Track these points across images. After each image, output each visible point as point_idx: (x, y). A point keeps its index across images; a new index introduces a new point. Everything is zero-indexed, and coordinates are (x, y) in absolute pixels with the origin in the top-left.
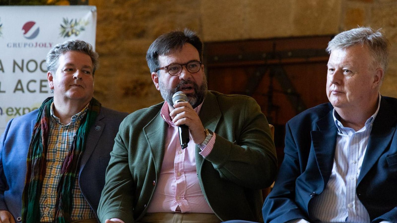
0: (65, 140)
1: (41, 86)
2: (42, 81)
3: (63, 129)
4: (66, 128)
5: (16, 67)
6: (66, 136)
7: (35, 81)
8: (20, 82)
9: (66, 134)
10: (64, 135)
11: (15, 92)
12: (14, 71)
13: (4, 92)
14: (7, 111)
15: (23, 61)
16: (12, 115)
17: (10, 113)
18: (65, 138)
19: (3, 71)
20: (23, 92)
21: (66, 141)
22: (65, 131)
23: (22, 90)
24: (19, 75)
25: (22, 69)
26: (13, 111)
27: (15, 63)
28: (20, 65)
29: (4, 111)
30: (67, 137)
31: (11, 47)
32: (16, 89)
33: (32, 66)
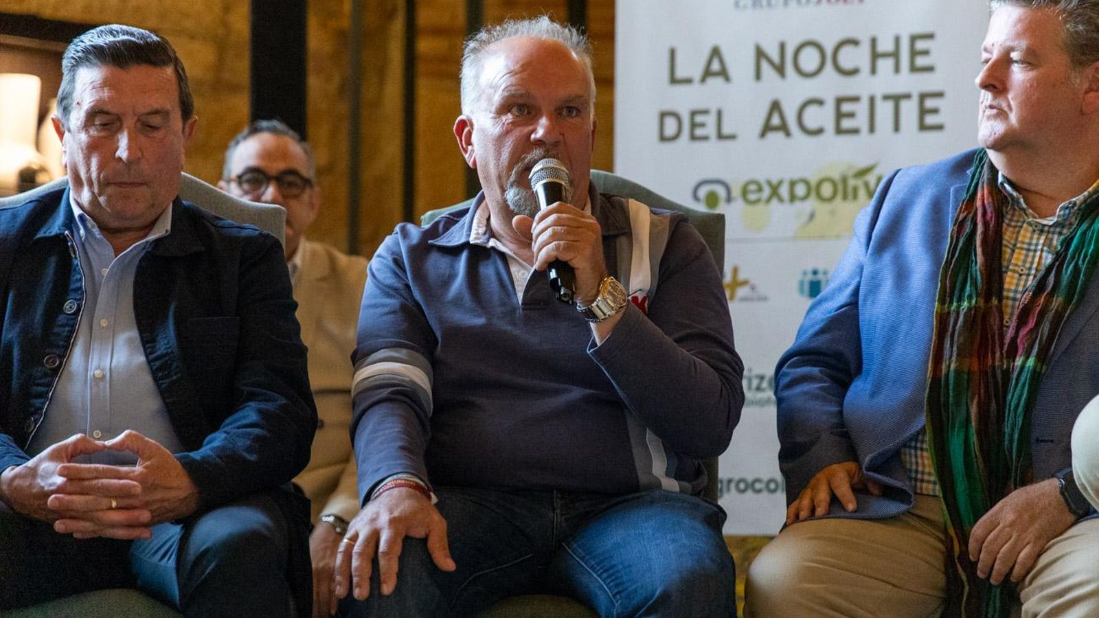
0: (1032, 263)
1: (840, 116)
2: (840, 101)
3: (1030, 228)
4: (1040, 227)
5: (765, 66)
6: (1035, 251)
7: (820, 102)
8: (776, 106)
9: (1037, 245)
10: (1033, 247)
11: (763, 135)
12: (758, 76)
13: (732, 137)
14: (745, 192)
15: (782, 47)
16: (758, 201)
17: (752, 197)
18: (1034, 257)
19: (727, 79)
20: (788, 134)
21: (1035, 265)
22: (1036, 236)
23: (784, 128)
24: (772, 85)
25: (780, 70)
26: (760, 189)
27: (760, 54)
28: (775, 56)
29: (736, 192)
30: (1038, 253)
31: (745, 7)
32: (767, 128)
33: (809, 59)
